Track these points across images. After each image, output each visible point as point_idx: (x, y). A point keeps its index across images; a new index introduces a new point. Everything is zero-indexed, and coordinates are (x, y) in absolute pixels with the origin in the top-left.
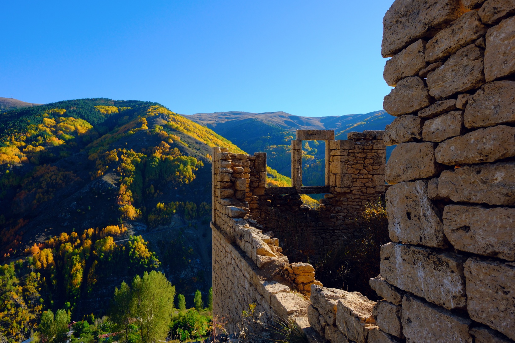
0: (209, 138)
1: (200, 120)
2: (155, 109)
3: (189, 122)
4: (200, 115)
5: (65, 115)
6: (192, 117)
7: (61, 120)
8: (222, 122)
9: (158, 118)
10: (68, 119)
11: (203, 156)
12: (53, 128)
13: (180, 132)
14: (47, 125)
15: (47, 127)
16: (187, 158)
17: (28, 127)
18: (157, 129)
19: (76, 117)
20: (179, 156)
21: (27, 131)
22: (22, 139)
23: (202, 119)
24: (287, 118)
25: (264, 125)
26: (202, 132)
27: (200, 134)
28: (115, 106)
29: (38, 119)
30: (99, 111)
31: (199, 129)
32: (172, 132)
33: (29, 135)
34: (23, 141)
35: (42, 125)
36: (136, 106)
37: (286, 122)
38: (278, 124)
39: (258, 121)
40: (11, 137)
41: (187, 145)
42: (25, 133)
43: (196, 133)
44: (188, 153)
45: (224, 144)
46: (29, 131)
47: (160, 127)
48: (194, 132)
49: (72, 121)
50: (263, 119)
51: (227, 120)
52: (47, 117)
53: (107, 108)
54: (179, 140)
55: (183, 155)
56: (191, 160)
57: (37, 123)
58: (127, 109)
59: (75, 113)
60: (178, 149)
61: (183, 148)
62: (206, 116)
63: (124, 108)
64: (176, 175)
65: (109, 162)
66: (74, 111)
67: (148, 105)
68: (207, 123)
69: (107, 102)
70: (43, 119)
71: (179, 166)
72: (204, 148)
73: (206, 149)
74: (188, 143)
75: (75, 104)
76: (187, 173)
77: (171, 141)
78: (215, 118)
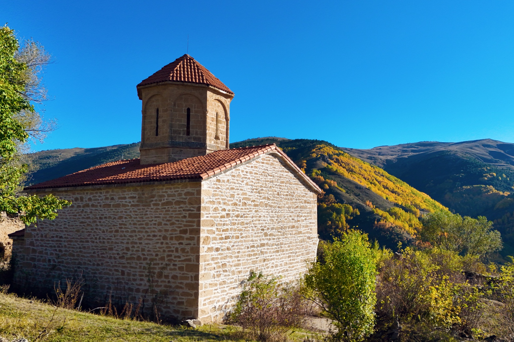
0: (377, 180)
1: (379, 155)
2: (319, 149)
3: (356, 163)
4: (380, 149)
6: (369, 152)
8: (406, 157)
9: (318, 160)
11: (361, 203)
13: (339, 175)
16: (342, 206)
18: (314, 174)
20: (333, 204)
23: (381, 154)
24: (495, 147)
25: (457, 159)
26: (369, 173)
27: (366, 176)
31: (365, 170)
32: (330, 176)
36: (302, 145)
37: (491, 153)
38: (479, 157)
39: (450, 155)
41: (344, 191)
43: (362, 175)
44: (344, 200)
45: (396, 186)
47: (318, 172)
48: (360, 174)
50: (459, 150)
51: (411, 154)
54: (336, 185)
55: (337, 203)
56: (346, 208)
58: (292, 150)
60: (333, 196)
61: (339, 194)
62: (387, 149)
63: (290, 148)
64: (328, 224)
67: (314, 143)
68: (386, 158)
71: (331, 215)
72: (364, 194)
73: (367, 195)
74: (346, 188)
76: (340, 222)
77: (327, 187)
78: (399, 152)
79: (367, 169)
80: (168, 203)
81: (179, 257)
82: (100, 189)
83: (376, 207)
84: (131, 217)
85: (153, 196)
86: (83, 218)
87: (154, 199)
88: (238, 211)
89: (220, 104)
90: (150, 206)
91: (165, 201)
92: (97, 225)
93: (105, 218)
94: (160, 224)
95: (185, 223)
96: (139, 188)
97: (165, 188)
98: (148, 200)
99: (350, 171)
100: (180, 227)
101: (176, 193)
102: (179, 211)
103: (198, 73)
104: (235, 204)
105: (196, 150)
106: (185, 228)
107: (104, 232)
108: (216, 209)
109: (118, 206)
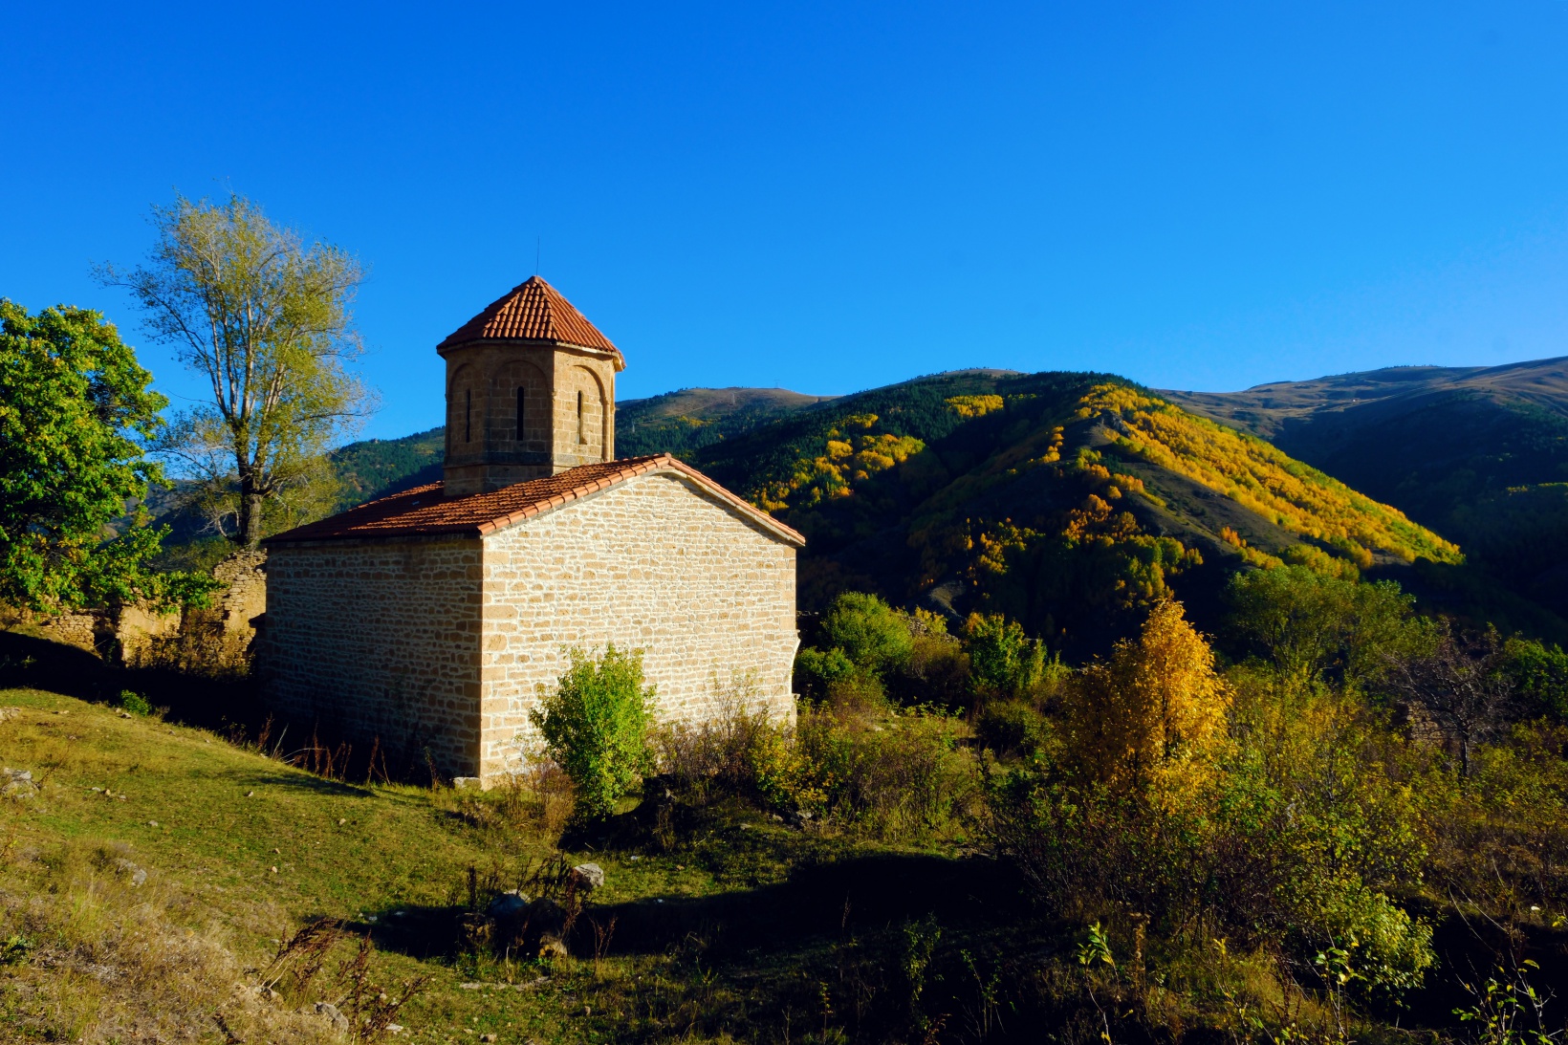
0: (1254, 474)
1: (1266, 406)
2: (1100, 396)
3: (1198, 430)
4: (1269, 391)
5: (875, 430)
6: (1237, 399)
7: (865, 444)
8: (1341, 409)
9: (1095, 425)
10: (880, 440)
11: (1208, 535)
12: (845, 466)
13: (1148, 463)
14: (833, 456)
15: (834, 463)
16: (1154, 542)
17: (794, 465)
18: (1082, 461)
19: (900, 432)
20: (1132, 537)
21: (792, 476)
22: (781, 495)
23: (1272, 403)
25: (1492, 411)
26: (1232, 455)
27: (1224, 463)
28: (997, 393)
29: (816, 444)
30: (955, 412)
31: (1223, 449)
32: (1126, 466)
33: (795, 485)
34: (783, 500)
35: (822, 459)
38: (1562, 404)
39: (1470, 401)
40: (761, 492)
41: (1162, 503)
42: (787, 479)
43: (1214, 461)
44: (1160, 526)
45: (1309, 490)
46: (797, 475)
47: (1093, 455)
48: (1208, 459)
49: (889, 445)
50: (1498, 388)
51: (1356, 402)
52: (835, 438)
53: (976, 402)
54: (1141, 489)
55: (1142, 534)
56: (1165, 546)
57: (813, 453)
58: (1027, 401)
59: (898, 423)
60: (1131, 516)
61: (1148, 511)
62: (1289, 391)
63: (1021, 396)
64: (1117, 588)
65: (950, 551)
66: (897, 417)
67: (1086, 382)
68: (1285, 415)
69: (976, 382)
70: (826, 442)
71: (1127, 564)
72: (1217, 510)
73: (1226, 513)
74: (1167, 495)
75: (900, 398)
76: (1149, 583)
77: (1116, 492)
78: (1321, 397)
79: (1227, 445)
80: (441, 575)
81: (456, 670)
82: (355, 546)
83: (1249, 545)
84: (395, 598)
85: (422, 562)
86: (336, 596)
87: (424, 567)
88: (572, 588)
89: (587, 374)
90: (418, 578)
91: (438, 570)
92: (353, 609)
93: (364, 596)
94: (431, 611)
95: (463, 611)
96: (404, 546)
97: (437, 547)
98: (417, 569)
99: (1182, 451)
100: (456, 618)
101: (451, 558)
102: (456, 589)
103: (542, 317)
104: (566, 576)
105: (535, 468)
106: (462, 620)
107: (361, 621)
108: (517, 587)
109: (378, 576)
